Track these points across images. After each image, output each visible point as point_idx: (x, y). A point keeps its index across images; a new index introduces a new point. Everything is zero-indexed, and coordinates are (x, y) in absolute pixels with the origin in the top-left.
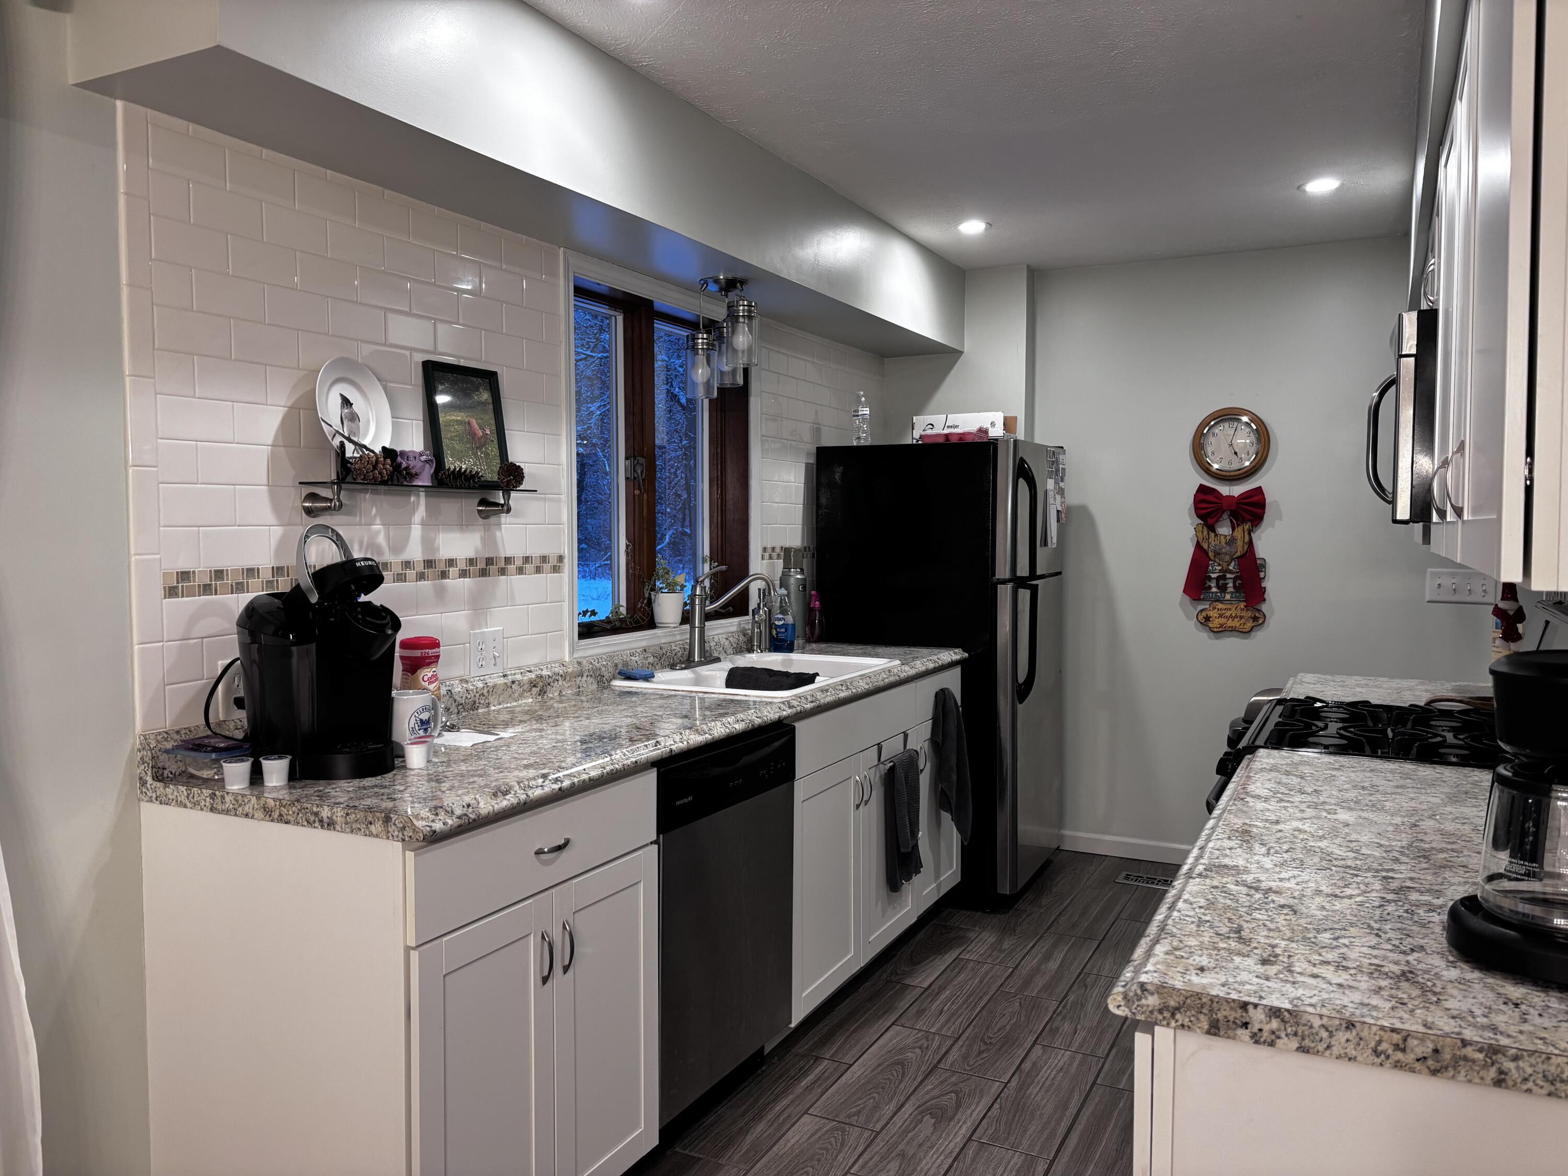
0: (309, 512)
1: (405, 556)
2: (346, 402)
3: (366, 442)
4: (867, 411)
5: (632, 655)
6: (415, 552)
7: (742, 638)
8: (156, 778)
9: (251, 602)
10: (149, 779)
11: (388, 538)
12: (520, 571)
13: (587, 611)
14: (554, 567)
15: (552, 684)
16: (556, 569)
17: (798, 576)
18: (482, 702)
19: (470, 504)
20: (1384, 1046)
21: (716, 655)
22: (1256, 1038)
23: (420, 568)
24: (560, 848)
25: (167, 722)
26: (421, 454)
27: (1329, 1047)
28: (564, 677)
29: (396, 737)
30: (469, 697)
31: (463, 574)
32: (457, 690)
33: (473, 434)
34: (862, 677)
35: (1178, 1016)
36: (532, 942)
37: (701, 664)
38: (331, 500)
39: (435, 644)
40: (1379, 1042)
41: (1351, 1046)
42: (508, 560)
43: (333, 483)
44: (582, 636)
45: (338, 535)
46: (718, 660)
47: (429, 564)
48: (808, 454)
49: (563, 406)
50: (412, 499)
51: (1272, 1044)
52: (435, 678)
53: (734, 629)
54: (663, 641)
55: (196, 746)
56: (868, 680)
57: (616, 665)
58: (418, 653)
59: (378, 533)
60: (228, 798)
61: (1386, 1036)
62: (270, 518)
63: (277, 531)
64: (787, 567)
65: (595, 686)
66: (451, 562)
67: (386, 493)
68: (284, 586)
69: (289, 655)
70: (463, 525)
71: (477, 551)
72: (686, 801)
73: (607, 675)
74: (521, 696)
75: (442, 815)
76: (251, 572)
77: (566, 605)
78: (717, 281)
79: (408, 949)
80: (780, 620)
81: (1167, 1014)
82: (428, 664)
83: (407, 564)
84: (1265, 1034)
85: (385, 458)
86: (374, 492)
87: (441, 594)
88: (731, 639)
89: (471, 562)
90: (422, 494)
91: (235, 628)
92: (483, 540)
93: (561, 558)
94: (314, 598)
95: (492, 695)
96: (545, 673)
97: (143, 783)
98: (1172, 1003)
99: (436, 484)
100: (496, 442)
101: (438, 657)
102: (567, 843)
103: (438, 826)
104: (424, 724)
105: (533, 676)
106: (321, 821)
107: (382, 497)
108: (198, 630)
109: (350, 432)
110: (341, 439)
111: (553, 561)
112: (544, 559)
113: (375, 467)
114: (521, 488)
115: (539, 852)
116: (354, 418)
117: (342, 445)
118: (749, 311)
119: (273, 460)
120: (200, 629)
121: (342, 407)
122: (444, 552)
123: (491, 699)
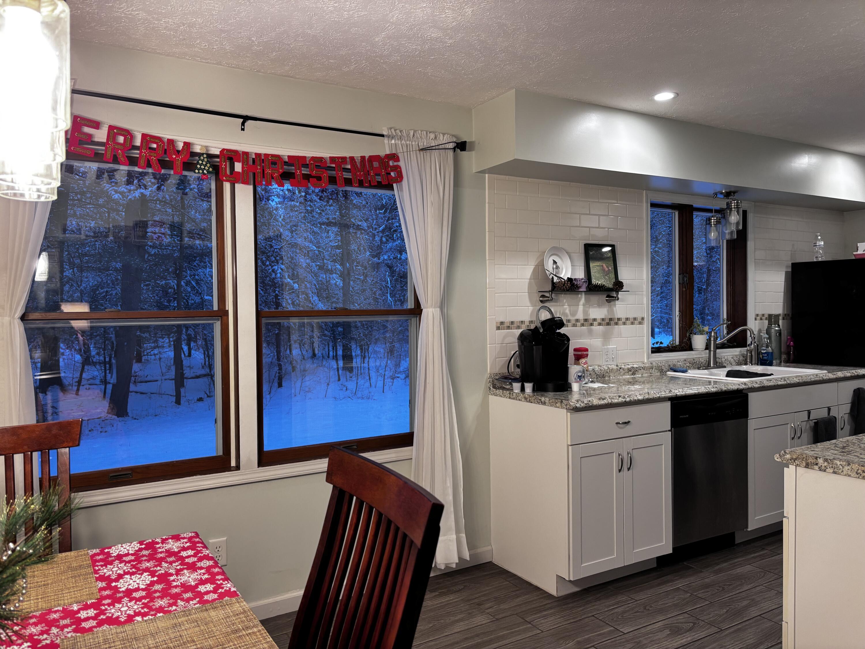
0: (542, 301)
1: (577, 317)
2: (555, 262)
3: (562, 276)
4: (822, 243)
5: (679, 362)
6: (580, 316)
7: (741, 358)
8: (494, 387)
9: (522, 332)
10: (491, 388)
11: (570, 311)
12: (624, 324)
13: (658, 342)
14: (640, 322)
15: (638, 371)
16: (640, 323)
17: (777, 329)
18: (607, 374)
19: (603, 297)
20: (859, 471)
21: (725, 365)
22: (820, 469)
23: (582, 322)
24: (625, 423)
25: (497, 370)
26: (582, 279)
27: (842, 471)
28: (644, 368)
29: (569, 381)
30: (601, 372)
31: (600, 324)
32: (596, 369)
33: (604, 270)
34: (796, 377)
35: (796, 461)
36: (615, 455)
37: (714, 368)
38: (549, 297)
39: (587, 350)
40: (858, 470)
41: (849, 471)
42: (619, 319)
43: (549, 291)
44: (653, 352)
45: (550, 309)
46: (725, 367)
47: (586, 320)
48: (787, 267)
49: (645, 254)
50: (580, 296)
51: (825, 471)
52: (586, 363)
53: (738, 353)
54: (695, 357)
55: (506, 378)
56: (800, 378)
57: (669, 365)
58: (580, 353)
59: (566, 309)
60: (514, 394)
61: (860, 468)
62: (529, 304)
63: (531, 308)
64: (770, 324)
65: (659, 374)
66: (595, 320)
67: (569, 294)
68: (533, 327)
69: (533, 349)
70: (599, 305)
71: (605, 316)
72: (685, 416)
73: (665, 370)
74: (624, 374)
75: (580, 402)
76: (522, 322)
77: (645, 338)
78: (722, 193)
79: (568, 446)
80: (764, 350)
81: (793, 461)
82: (584, 357)
83: (577, 320)
84: (823, 467)
85: (568, 282)
86: (565, 294)
87: (590, 332)
88: (735, 358)
89: (603, 320)
90: (583, 294)
91: (516, 341)
92: (608, 311)
93: (643, 319)
94: (541, 331)
96: (635, 366)
97: (490, 389)
98: (794, 457)
99: (588, 290)
100: (613, 272)
101: (587, 355)
102: (629, 422)
103: (578, 405)
104: (579, 377)
105: (629, 367)
106: (542, 402)
107: (568, 296)
108: (506, 342)
109: (556, 273)
110: (552, 275)
111: (639, 320)
112: (635, 319)
113: (564, 285)
114: (623, 290)
115: (617, 423)
116: (557, 267)
117: (553, 277)
118: (737, 205)
119: (530, 284)
120: (507, 341)
121: (553, 264)
122: (592, 316)
123: (611, 374)
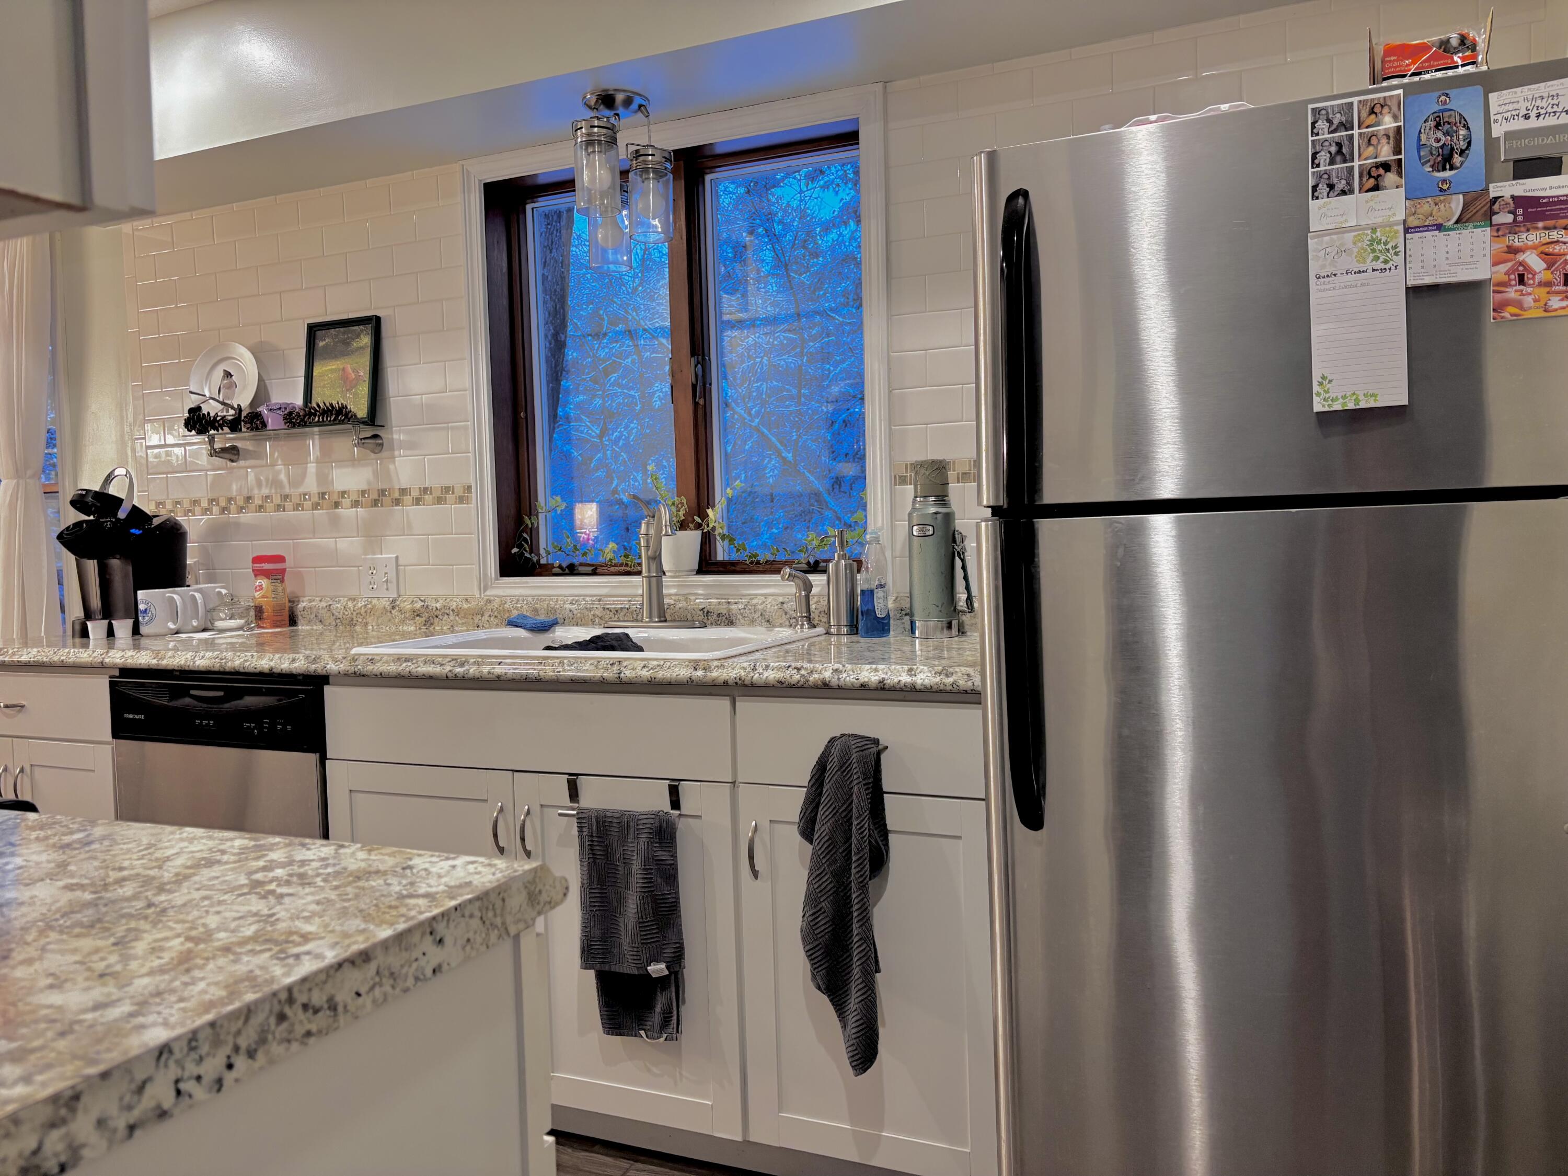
1: (302, 490)
6: (310, 486)
12: (417, 501)
14: (459, 497)
15: (440, 617)
16: (461, 500)
18: (360, 620)
23: (315, 499)
30: (346, 613)
31: (356, 504)
42: (403, 491)
44: (502, 572)
47: (324, 495)
59: (279, 472)
63: (211, 474)
66: (344, 494)
67: (285, 440)
70: (353, 462)
71: (369, 483)
72: (137, 717)
77: (475, 537)
86: (276, 440)
87: (335, 522)
89: (363, 493)
92: (376, 474)
93: (469, 489)
95: (370, 616)
96: (432, 604)
105: (418, 605)
107: (284, 443)
111: (459, 491)
112: (447, 490)
122: (339, 486)
123: (369, 620)
